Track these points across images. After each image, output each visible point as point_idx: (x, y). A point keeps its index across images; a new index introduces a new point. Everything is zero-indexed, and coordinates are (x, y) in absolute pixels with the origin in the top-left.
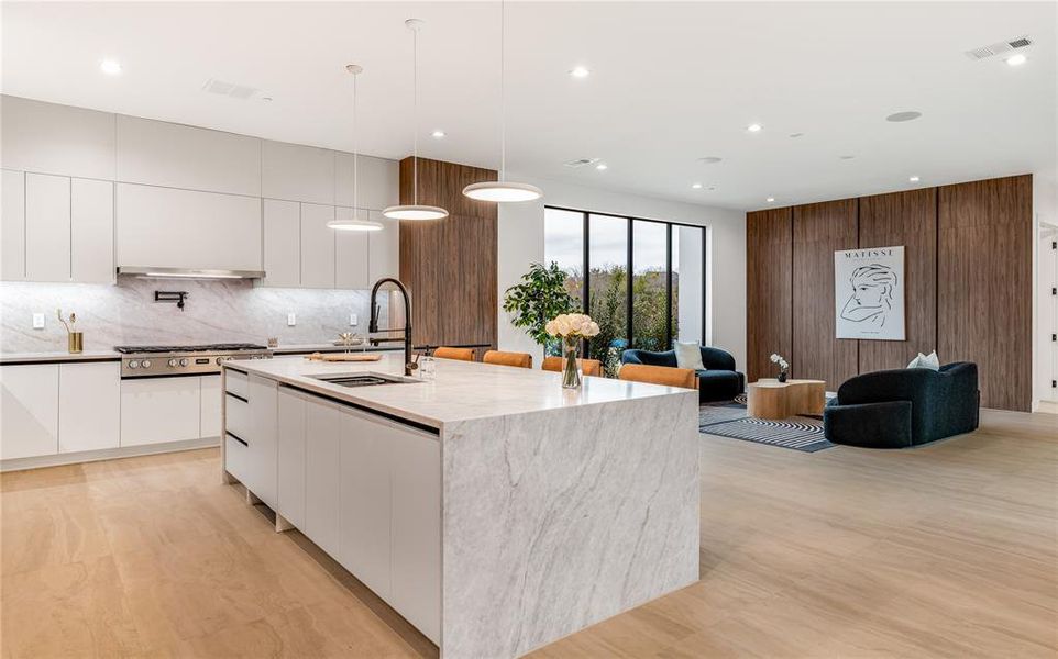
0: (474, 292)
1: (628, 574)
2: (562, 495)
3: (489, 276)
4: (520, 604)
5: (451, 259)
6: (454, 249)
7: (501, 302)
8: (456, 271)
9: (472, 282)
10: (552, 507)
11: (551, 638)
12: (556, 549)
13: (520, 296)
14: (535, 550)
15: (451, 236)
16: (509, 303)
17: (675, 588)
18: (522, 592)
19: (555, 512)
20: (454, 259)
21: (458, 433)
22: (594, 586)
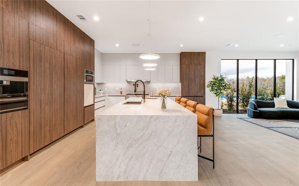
0: (198, 83)
1: (162, 170)
2: (135, 140)
3: (203, 79)
4: (120, 167)
5: (192, 75)
6: (193, 73)
7: (206, 85)
8: (193, 78)
9: (197, 81)
10: (131, 142)
11: (131, 179)
12: (133, 155)
13: (211, 84)
14: (125, 153)
15: (192, 69)
16: (208, 86)
17: (184, 180)
18: (121, 164)
19: (132, 144)
20: (193, 75)
21: (100, 118)
22: (148, 170)
